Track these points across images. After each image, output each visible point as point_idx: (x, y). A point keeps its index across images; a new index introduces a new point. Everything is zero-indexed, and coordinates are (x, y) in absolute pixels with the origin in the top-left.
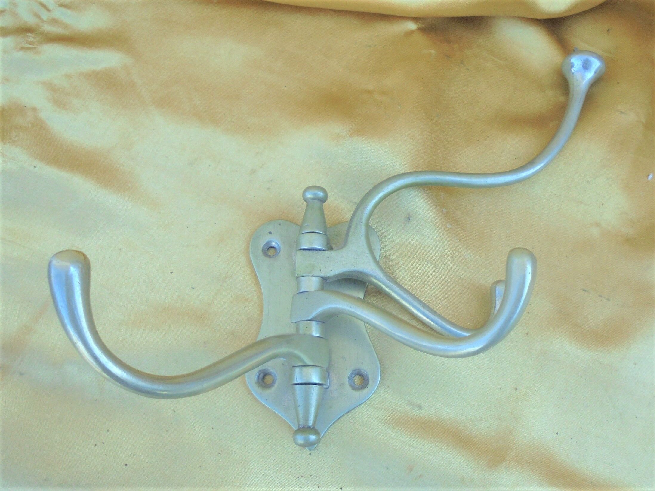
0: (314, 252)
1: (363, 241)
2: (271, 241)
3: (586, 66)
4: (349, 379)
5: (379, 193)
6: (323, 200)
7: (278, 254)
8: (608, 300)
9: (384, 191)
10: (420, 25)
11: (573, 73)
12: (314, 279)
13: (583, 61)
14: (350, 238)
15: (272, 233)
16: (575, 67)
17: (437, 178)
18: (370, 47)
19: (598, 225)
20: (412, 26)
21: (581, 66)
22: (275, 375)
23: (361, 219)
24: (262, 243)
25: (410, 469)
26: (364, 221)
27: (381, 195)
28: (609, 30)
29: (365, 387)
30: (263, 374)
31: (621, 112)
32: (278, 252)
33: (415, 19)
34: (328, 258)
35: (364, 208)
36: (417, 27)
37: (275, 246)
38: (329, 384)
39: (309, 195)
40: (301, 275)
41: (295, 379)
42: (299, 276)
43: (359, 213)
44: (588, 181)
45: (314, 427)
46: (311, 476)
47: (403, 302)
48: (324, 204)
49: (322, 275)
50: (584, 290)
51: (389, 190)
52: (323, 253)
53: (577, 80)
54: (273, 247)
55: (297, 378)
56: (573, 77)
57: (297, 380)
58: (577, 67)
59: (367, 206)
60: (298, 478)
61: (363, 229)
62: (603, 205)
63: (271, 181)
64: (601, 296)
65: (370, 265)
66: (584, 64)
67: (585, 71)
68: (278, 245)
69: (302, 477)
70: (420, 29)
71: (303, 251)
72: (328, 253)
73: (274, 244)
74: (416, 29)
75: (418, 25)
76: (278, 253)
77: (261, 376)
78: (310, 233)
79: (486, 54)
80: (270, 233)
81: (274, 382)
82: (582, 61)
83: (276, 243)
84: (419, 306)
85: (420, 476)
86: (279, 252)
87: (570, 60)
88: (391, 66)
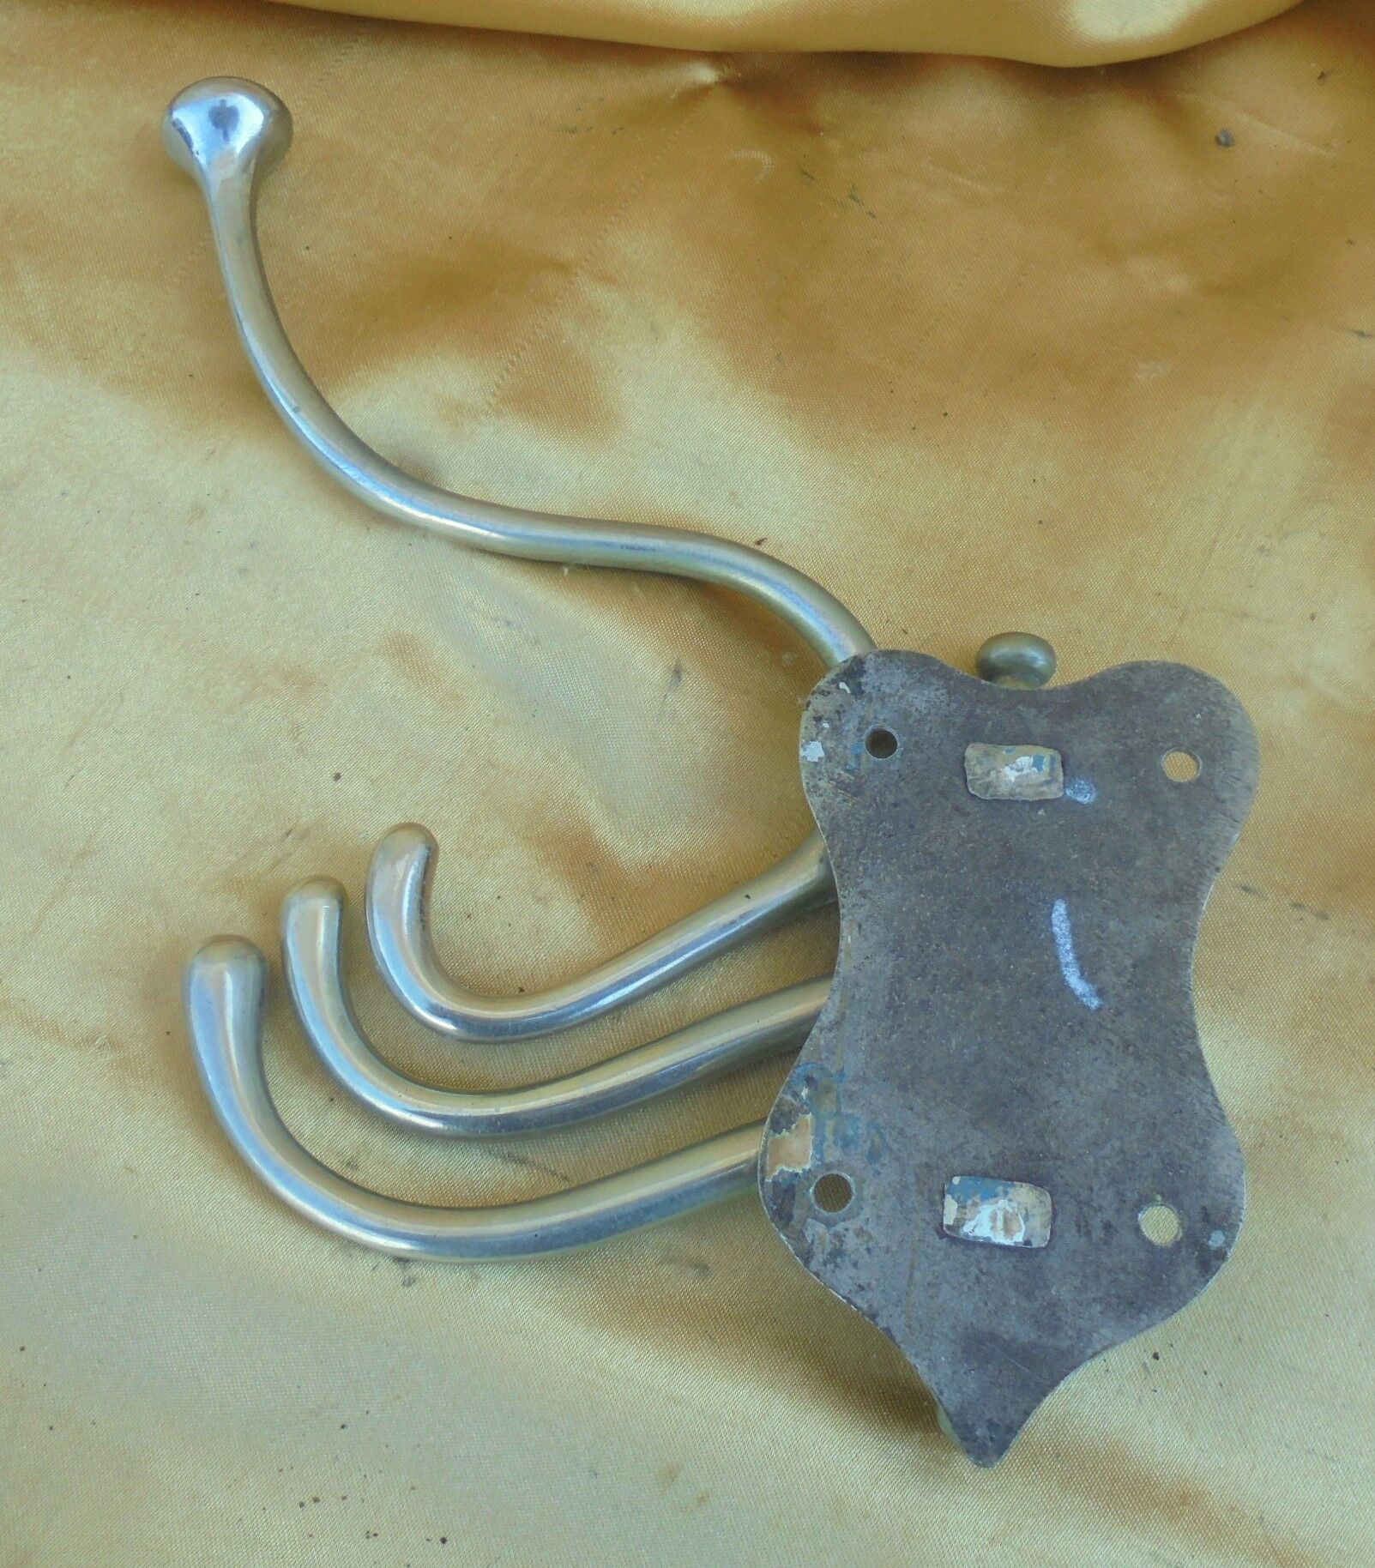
8: (1326, 917)
10: (728, 72)
18: (573, 131)
19: (1298, 682)
20: (705, 74)
25: (670, 1475)
28: (1322, 76)
31: (1361, 334)
33: (716, 57)
36: (720, 78)
44: (1262, 549)
46: (344, 1498)
50: (1245, 889)
60: (302, 1505)
62: (1313, 618)
63: (252, 545)
64: (1297, 906)
69: (316, 1500)
70: (725, 83)
74: (716, 83)
75: (724, 71)
79: (931, 168)
85: (701, 1500)
88: (633, 191)
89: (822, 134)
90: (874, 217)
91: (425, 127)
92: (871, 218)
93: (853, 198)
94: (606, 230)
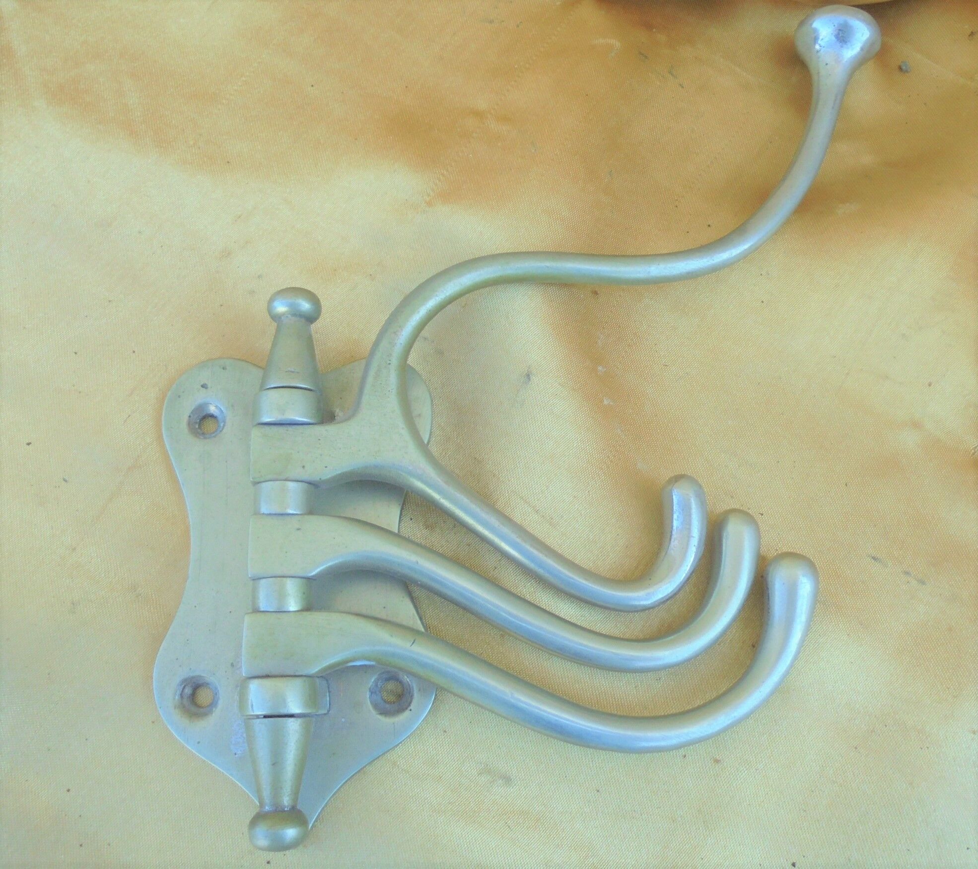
0: (291, 429)
1: (392, 403)
2: (206, 405)
3: (843, 36)
4: (372, 693)
5: (426, 300)
6: (311, 319)
7: (221, 431)
8: (923, 582)
9: (437, 296)
11: (818, 52)
12: (291, 485)
13: (836, 25)
14: (365, 398)
15: (209, 386)
16: (821, 38)
17: (548, 267)
18: (491, 22)
19: (916, 425)
21: (834, 38)
22: (216, 688)
23: (390, 355)
24: (187, 407)
26: (395, 362)
27: (431, 304)
29: (406, 709)
30: (192, 686)
32: (222, 425)
34: (319, 440)
35: (395, 333)
37: (215, 414)
38: (330, 704)
39: (281, 308)
40: (262, 480)
41: (250, 707)
42: (258, 480)
43: (384, 344)
45: (293, 808)
47: (480, 528)
48: (313, 326)
49: (305, 476)
50: (874, 558)
51: (448, 294)
52: (309, 430)
53: (827, 64)
54: (212, 416)
55: (254, 704)
56: (819, 58)
57: (253, 710)
58: (826, 39)
59: (401, 327)
61: (392, 379)
63: (259, 277)
64: (907, 573)
65: (406, 453)
66: (839, 34)
67: (842, 47)
68: (222, 412)
71: (267, 428)
72: (321, 430)
73: (212, 409)
76: (221, 429)
77: (188, 691)
78: (279, 389)
80: (204, 386)
81: (213, 704)
82: (834, 26)
83: (216, 407)
84: (513, 536)
86: (224, 425)
87: (811, 24)
88: (527, 66)
89: (654, 30)
90: (683, 87)
91: (394, 13)
92: (680, 88)
93: (670, 72)
94: (508, 91)
